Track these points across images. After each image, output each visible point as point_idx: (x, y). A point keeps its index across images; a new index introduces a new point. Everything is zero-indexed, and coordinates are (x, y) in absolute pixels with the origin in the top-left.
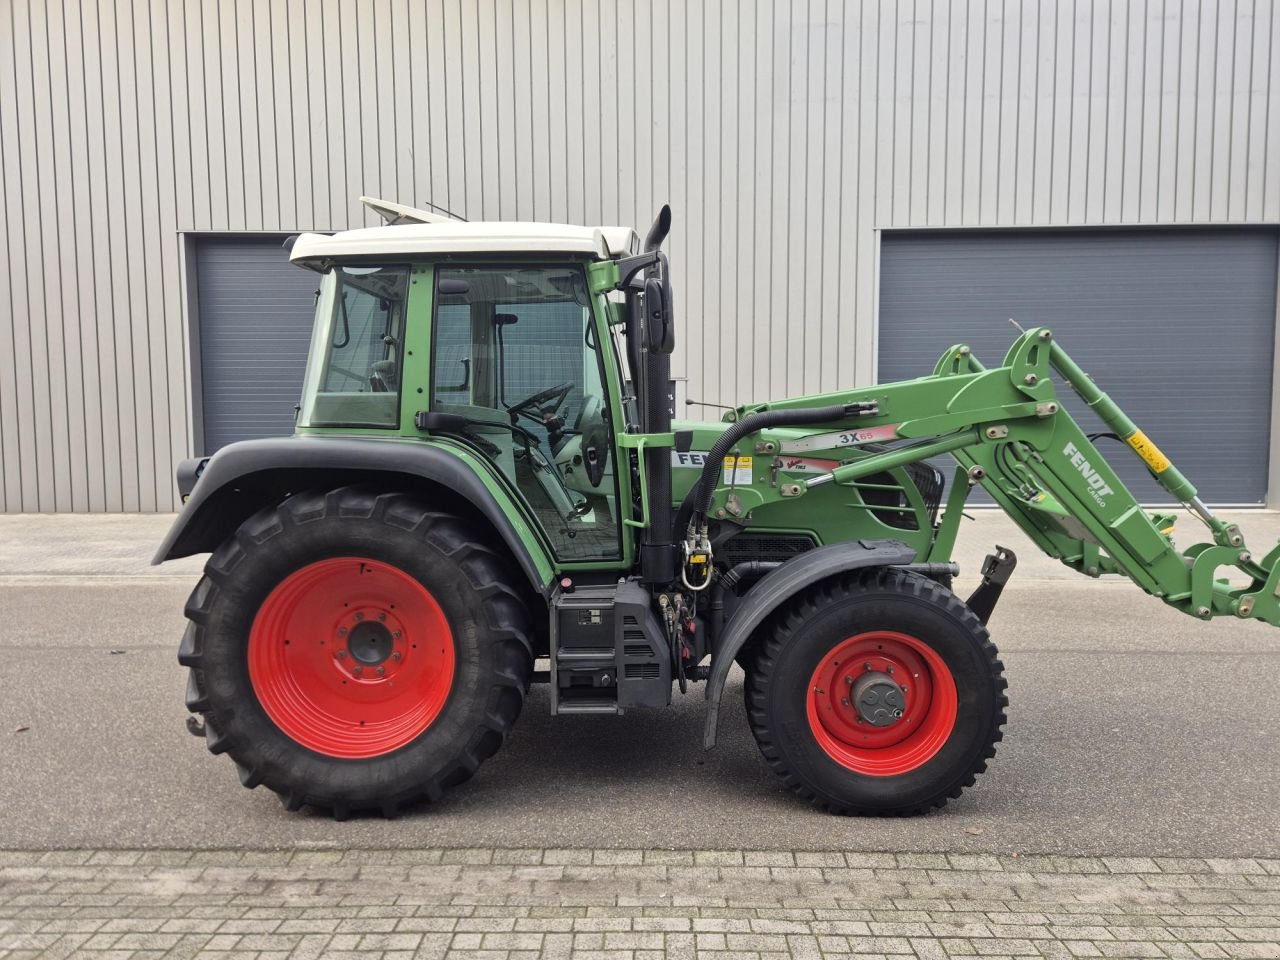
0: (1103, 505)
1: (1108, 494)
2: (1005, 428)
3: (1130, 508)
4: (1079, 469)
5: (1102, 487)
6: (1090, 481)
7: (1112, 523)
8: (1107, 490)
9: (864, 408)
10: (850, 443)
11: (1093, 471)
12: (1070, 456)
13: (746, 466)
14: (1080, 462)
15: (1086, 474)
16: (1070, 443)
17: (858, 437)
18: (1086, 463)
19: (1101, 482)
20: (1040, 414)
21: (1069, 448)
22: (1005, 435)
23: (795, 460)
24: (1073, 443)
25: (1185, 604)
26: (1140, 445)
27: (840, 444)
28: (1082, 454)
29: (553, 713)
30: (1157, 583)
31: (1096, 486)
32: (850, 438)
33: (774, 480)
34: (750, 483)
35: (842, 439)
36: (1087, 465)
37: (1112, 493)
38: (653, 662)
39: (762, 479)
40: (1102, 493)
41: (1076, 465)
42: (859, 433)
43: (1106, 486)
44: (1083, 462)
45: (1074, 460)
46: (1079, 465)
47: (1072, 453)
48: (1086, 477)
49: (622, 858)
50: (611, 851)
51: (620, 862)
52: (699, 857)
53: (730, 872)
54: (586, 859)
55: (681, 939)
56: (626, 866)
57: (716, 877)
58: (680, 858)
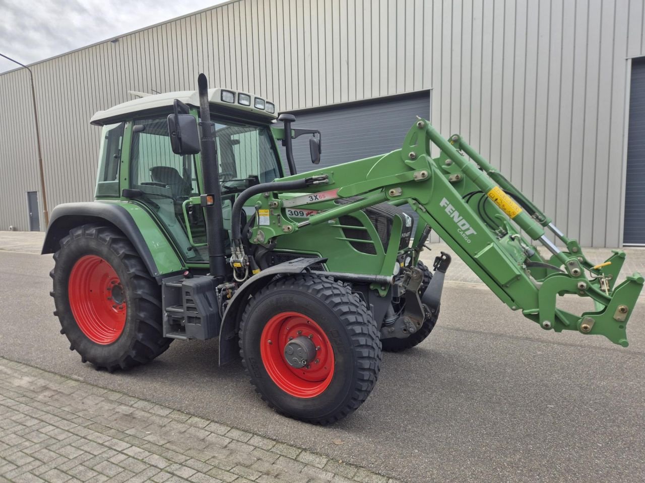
0: (469, 241)
1: (473, 234)
2: (399, 190)
3: (489, 244)
4: (452, 216)
5: (468, 229)
6: (460, 224)
7: (476, 254)
8: (472, 231)
9: (316, 180)
10: (314, 201)
11: (461, 218)
12: (444, 207)
13: (266, 215)
14: (452, 212)
15: (456, 220)
16: (444, 199)
17: (318, 197)
18: (456, 211)
19: (467, 226)
20: (416, 179)
21: (444, 202)
22: (400, 194)
23: (310, 212)
24: (446, 198)
25: (535, 318)
26: (495, 198)
27: (309, 202)
28: (453, 205)
29: (164, 336)
30: (513, 300)
31: (464, 228)
32: (314, 198)
33: (279, 223)
34: (269, 224)
35: (310, 199)
36: (456, 214)
37: (475, 233)
38: (198, 316)
39: (274, 222)
40: (468, 233)
41: (449, 214)
42: (318, 195)
43: (471, 228)
44: (454, 211)
45: (447, 210)
46: (451, 214)
47: (446, 206)
48: (456, 222)
49: (162, 411)
50: (162, 407)
51: (158, 413)
52: (191, 419)
53: (192, 430)
54: (149, 408)
55: (110, 453)
56: (158, 415)
57: (183, 431)
58: (183, 417)
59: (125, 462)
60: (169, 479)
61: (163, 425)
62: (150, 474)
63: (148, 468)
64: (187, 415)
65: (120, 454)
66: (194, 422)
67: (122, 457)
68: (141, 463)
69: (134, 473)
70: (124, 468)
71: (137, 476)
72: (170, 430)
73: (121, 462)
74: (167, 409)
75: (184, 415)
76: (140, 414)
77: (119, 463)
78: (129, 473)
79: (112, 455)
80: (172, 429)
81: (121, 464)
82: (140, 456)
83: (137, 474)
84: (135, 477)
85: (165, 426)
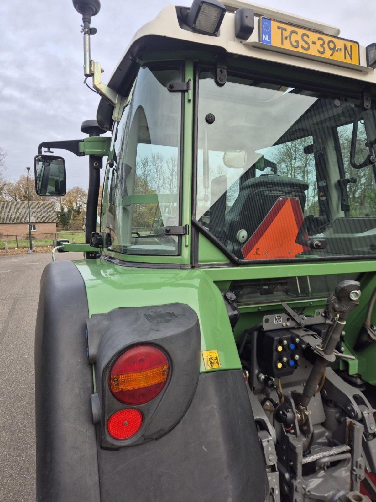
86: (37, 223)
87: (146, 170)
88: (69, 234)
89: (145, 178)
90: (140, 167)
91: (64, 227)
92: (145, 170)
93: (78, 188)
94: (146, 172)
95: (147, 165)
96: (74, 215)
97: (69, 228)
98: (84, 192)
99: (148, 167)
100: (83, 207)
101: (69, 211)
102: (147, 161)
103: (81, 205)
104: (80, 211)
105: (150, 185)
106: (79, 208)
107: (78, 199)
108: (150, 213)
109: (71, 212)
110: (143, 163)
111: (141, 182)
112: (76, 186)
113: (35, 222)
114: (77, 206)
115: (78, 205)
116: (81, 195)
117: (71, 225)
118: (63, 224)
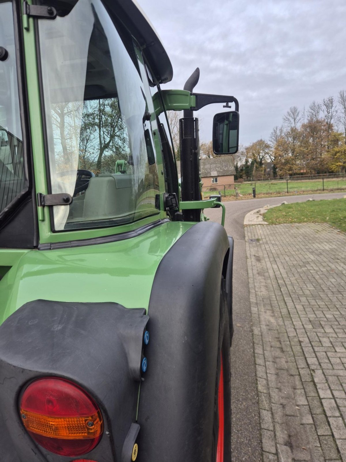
49: (266, 418)
50: (261, 421)
51: (270, 420)
52: (262, 391)
53: (272, 384)
54: (269, 433)
55: (342, 402)
56: (273, 418)
57: (277, 390)
58: (263, 397)
59: (338, 388)
60: (324, 363)
61: (281, 406)
62: (331, 371)
63: (328, 375)
64: (259, 395)
65: (336, 396)
66: (264, 388)
67: (336, 394)
68: (329, 381)
69: (338, 378)
70: (342, 385)
71: (338, 375)
72: (282, 398)
73: (340, 390)
74: (261, 414)
75: (260, 398)
76: (281, 436)
77: (341, 390)
78: (340, 380)
79: (341, 400)
80: (280, 398)
81: (341, 389)
82: (325, 386)
83: (337, 376)
84: (340, 375)
85: (281, 404)
86: (218, 176)
87: (330, 112)
88: (248, 185)
89: (329, 120)
90: (322, 110)
91: (247, 178)
92: (328, 113)
93: (261, 140)
94: (330, 114)
95: (332, 106)
96: (256, 167)
97: (251, 179)
98: (266, 144)
99: (333, 108)
100: (265, 158)
101: (252, 163)
102: (332, 102)
103: (263, 157)
104: (263, 162)
105: (335, 128)
106: (261, 159)
107: (261, 151)
108: (334, 158)
109: (254, 164)
110: (326, 105)
111: (325, 126)
112: (259, 139)
113: (217, 175)
114: (259, 158)
115: (261, 157)
116: (264, 147)
117: (253, 176)
118: (246, 175)
